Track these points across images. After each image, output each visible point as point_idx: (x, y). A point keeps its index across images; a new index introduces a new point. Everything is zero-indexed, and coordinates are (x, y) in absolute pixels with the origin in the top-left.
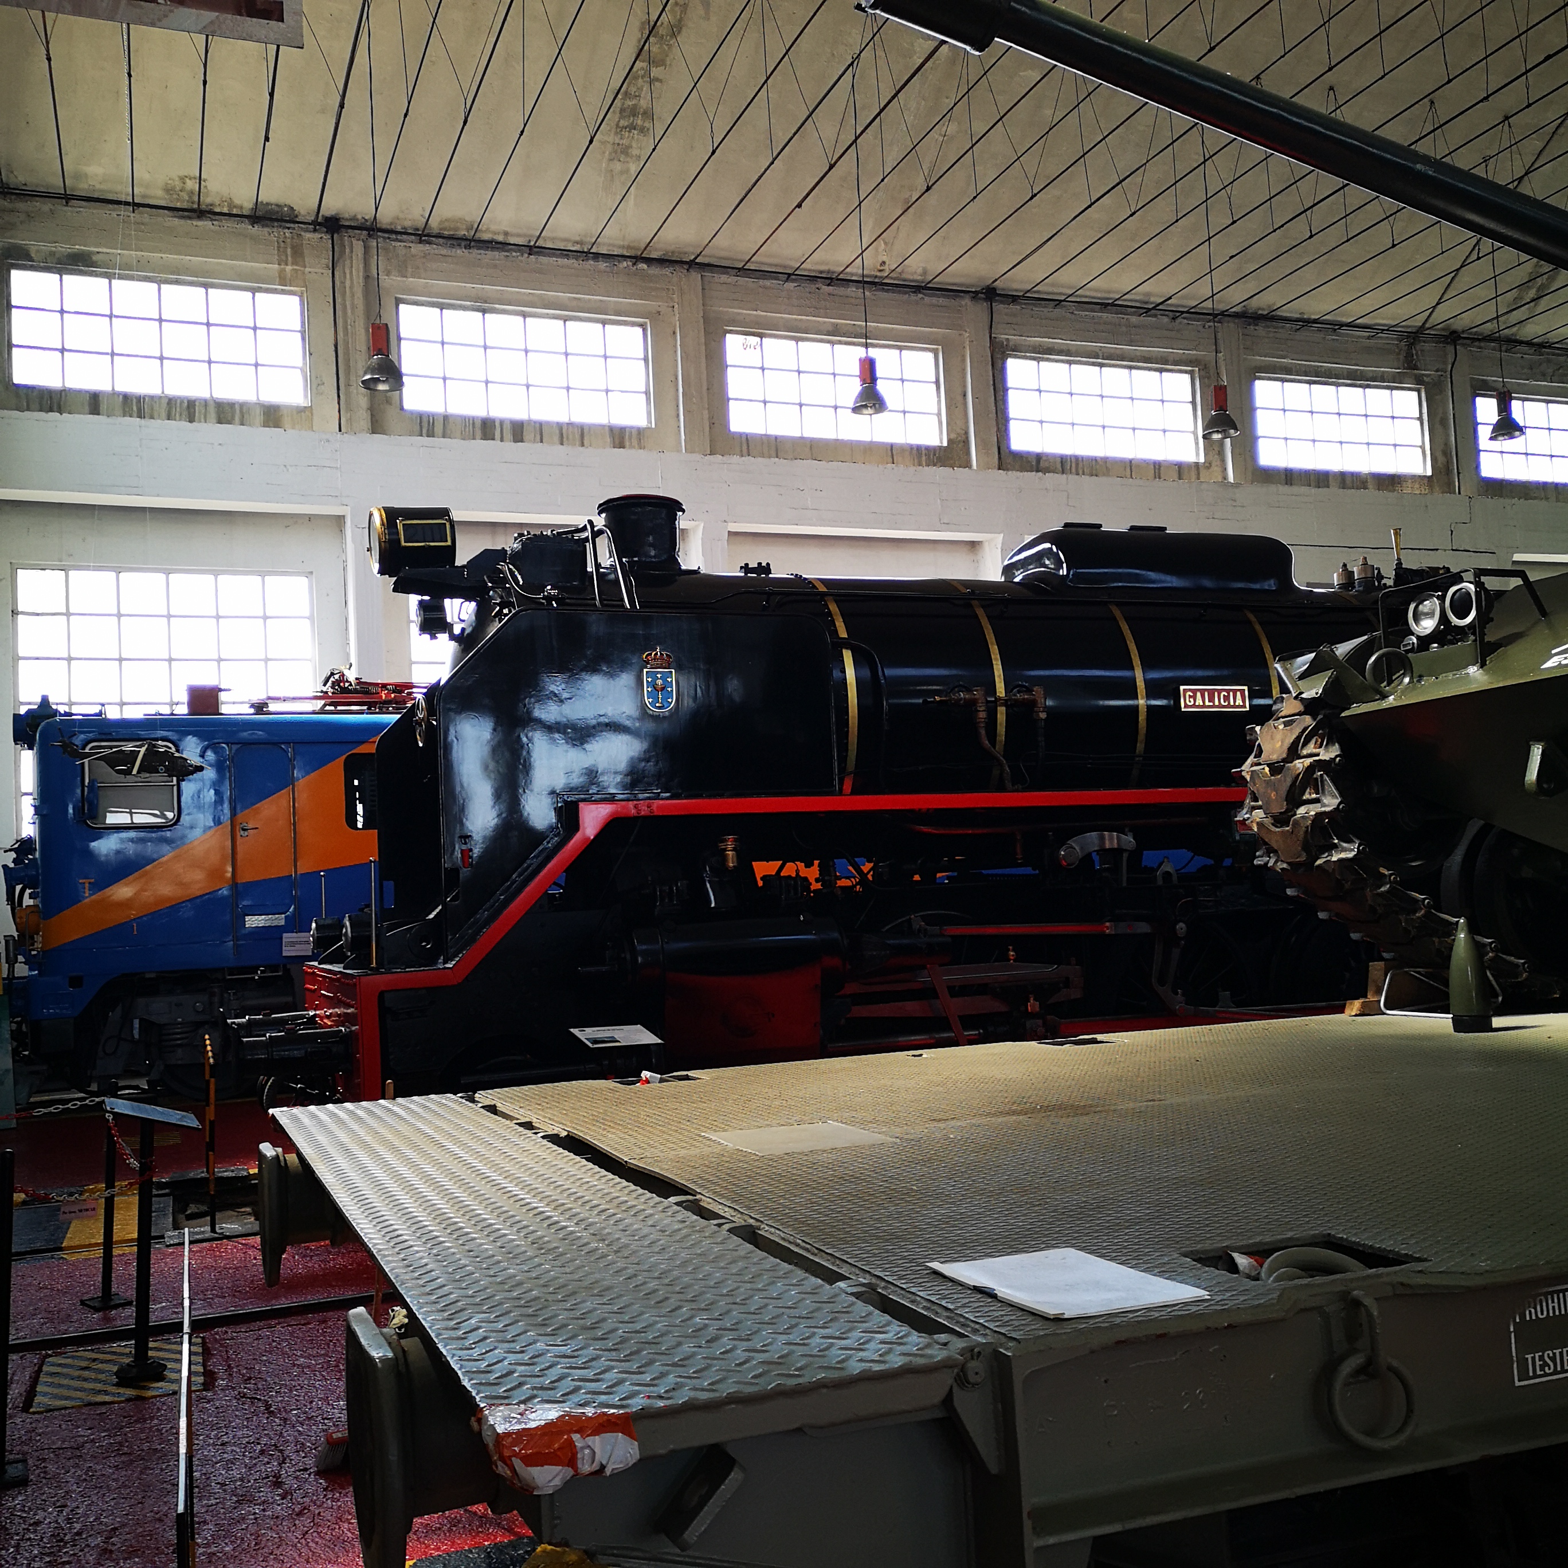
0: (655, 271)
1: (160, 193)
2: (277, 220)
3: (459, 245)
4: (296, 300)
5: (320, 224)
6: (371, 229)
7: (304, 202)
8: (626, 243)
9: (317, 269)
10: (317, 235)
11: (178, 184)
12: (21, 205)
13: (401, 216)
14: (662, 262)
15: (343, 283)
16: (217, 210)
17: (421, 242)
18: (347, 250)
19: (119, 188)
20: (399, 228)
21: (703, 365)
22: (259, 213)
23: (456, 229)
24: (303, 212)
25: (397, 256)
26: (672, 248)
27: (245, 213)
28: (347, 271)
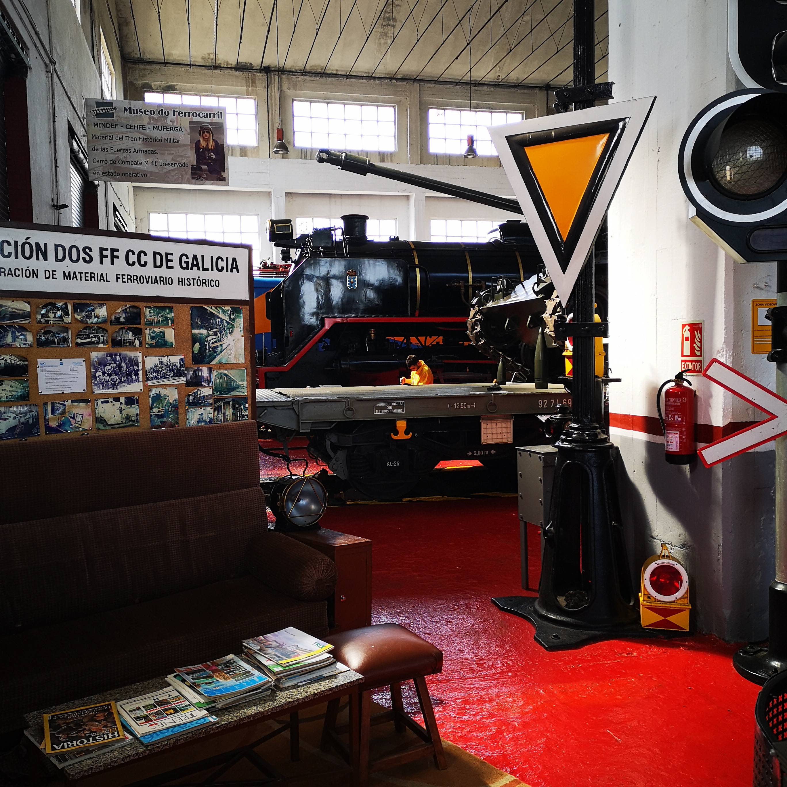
0: (399, 83)
1: (200, 60)
2: (245, 69)
3: (318, 76)
4: (253, 101)
5: (262, 70)
6: (282, 71)
7: (256, 62)
8: (387, 72)
9: (261, 88)
10: (261, 74)
11: (207, 56)
12: (148, 67)
13: (294, 65)
14: (403, 79)
15: (271, 94)
16: (222, 66)
17: (302, 75)
18: (273, 80)
19: (184, 59)
20: (294, 70)
21: (419, 123)
22: (238, 66)
23: (317, 69)
24: (255, 65)
25: (293, 81)
26: (407, 73)
27: (233, 67)
28: (273, 89)
